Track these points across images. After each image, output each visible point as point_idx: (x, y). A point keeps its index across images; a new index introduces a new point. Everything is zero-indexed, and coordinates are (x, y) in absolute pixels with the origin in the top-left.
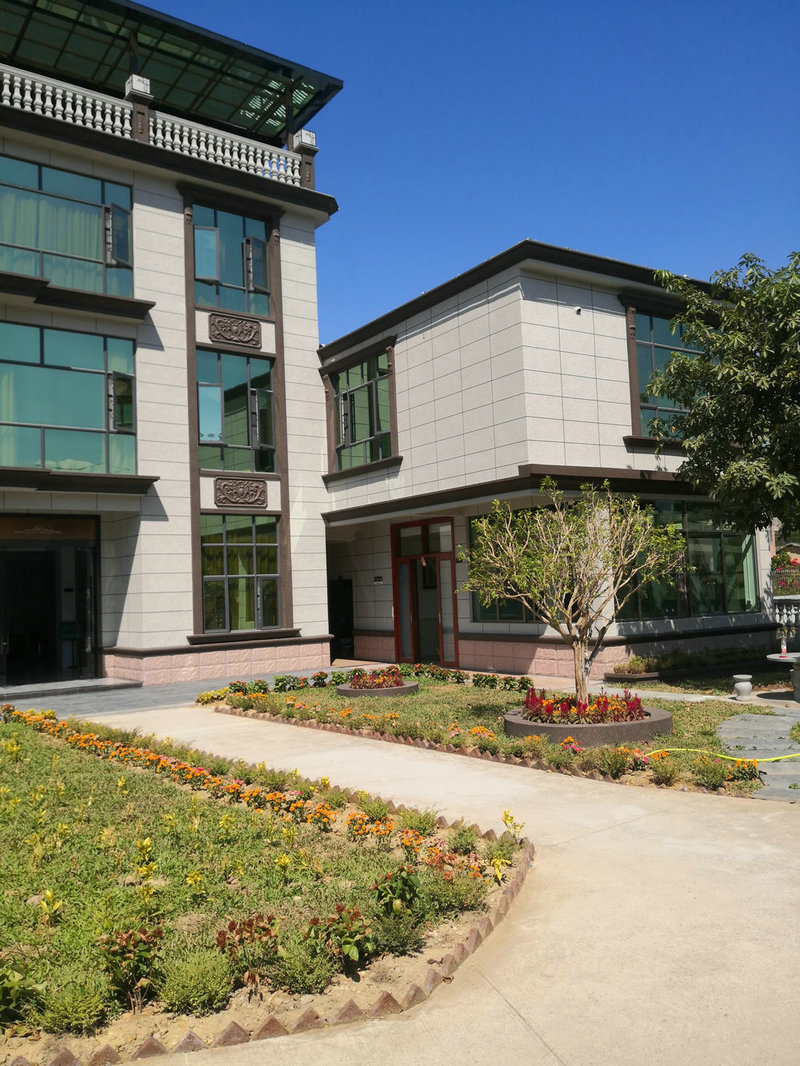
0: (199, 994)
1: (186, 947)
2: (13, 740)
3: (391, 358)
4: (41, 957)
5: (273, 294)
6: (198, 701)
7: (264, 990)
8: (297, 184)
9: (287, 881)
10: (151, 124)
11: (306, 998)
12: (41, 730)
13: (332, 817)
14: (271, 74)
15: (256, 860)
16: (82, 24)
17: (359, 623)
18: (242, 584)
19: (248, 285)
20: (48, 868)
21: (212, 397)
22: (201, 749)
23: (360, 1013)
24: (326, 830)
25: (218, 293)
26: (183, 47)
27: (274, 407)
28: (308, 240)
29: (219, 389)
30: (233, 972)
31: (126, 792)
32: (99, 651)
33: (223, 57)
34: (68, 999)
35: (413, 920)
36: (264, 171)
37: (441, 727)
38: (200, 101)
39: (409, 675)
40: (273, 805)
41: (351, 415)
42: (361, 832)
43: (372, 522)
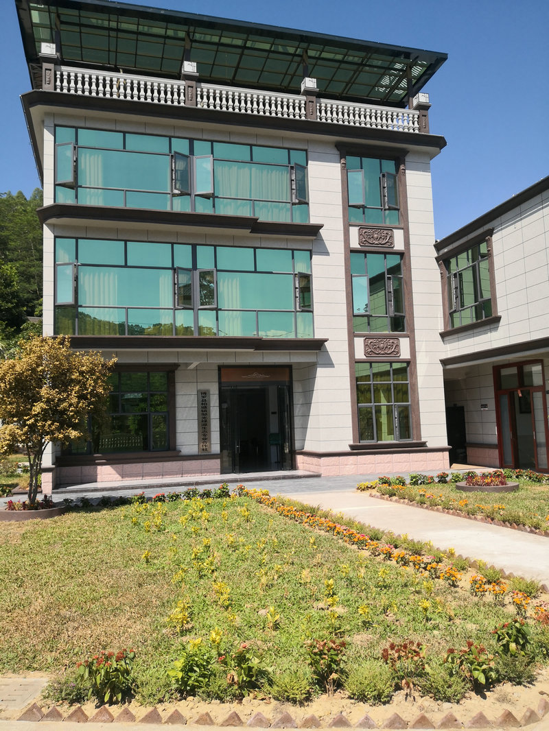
0: (371, 690)
1: (360, 656)
2: (244, 508)
3: (489, 245)
4: (269, 650)
5: (401, 209)
6: (358, 489)
7: (416, 694)
8: (417, 132)
9: (428, 620)
10: (318, 107)
11: (446, 705)
12: (260, 502)
13: (458, 577)
14: (396, 59)
15: (405, 602)
16: (274, 52)
17: (470, 438)
18: (384, 410)
19: (384, 205)
20: (270, 593)
21: (362, 283)
22: (362, 522)
23: (488, 722)
24: (455, 586)
25: (364, 213)
26: (336, 54)
27: (404, 286)
28: (426, 169)
29: (366, 278)
30: (394, 678)
31: (315, 547)
32: (293, 453)
33: (363, 54)
34: (287, 680)
35: (526, 660)
36: (393, 126)
37: (539, 517)
38: (349, 86)
39: (511, 477)
40: (414, 565)
41: (460, 289)
42: (481, 589)
43: (478, 365)
